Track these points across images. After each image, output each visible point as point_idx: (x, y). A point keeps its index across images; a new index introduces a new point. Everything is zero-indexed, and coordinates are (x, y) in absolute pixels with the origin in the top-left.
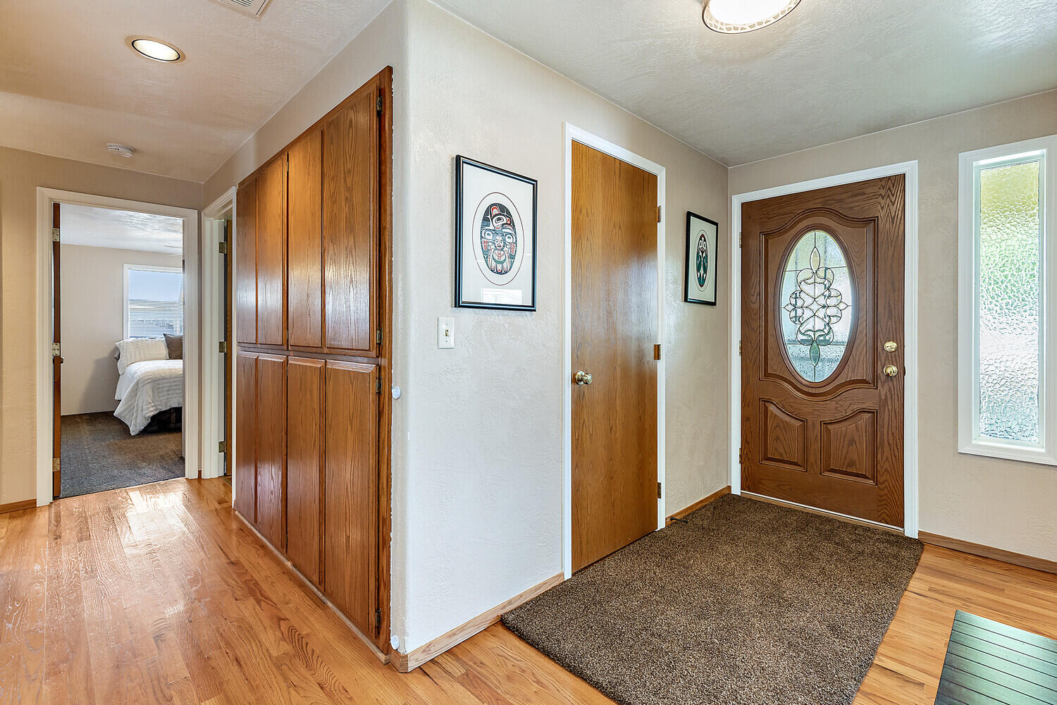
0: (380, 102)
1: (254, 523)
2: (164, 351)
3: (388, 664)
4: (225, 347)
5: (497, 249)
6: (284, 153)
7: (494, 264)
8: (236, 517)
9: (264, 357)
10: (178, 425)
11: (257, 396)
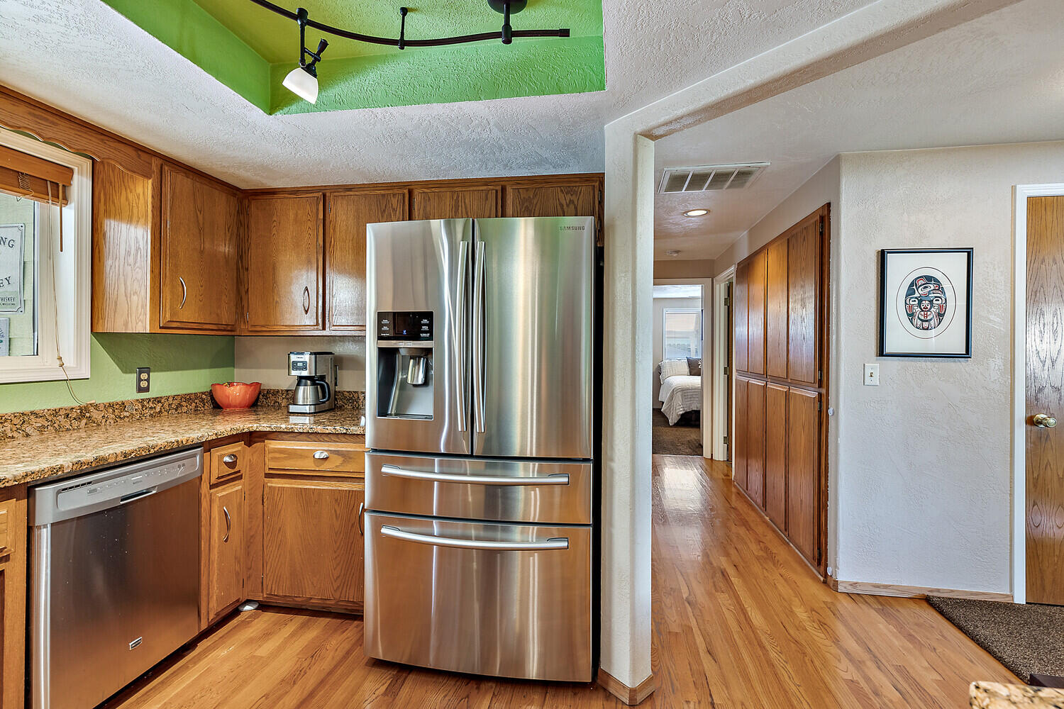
0: (822, 226)
1: (745, 489)
2: (686, 369)
3: (825, 582)
4: (728, 371)
5: (923, 311)
6: (764, 248)
7: (919, 322)
8: (735, 486)
9: (753, 381)
10: (697, 423)
11: (748, 406)
